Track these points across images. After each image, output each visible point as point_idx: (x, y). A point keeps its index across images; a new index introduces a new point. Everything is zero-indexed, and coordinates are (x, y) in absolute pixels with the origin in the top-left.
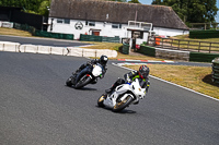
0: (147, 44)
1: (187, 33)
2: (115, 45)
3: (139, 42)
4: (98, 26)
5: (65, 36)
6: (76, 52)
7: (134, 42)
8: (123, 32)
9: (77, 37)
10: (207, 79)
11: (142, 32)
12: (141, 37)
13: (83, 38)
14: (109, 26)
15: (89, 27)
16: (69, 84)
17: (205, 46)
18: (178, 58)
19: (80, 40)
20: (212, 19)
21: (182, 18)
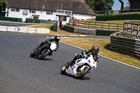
0: (69, 24)
1: (95, 17)
2: (48, 25)
3: (64, 23)
4: (37, 13)
5: (16, 20)
6: (23, 30)
7: (61, 23)
8: (53, 17)
9: (24, 20)
10: (107, 47)
11: (66, 17)
12: (65, 20)
13: (28, 21)
14: (44, 13)
15: (32, 14)
16: (33, 56)
17: (106, 26)
18: (89, 34)
19: (26, 22)
20: (111, 8)
21: (91, 8)
